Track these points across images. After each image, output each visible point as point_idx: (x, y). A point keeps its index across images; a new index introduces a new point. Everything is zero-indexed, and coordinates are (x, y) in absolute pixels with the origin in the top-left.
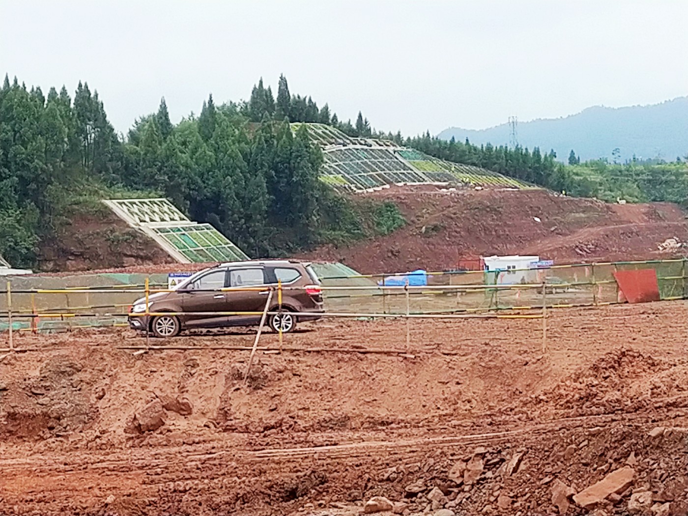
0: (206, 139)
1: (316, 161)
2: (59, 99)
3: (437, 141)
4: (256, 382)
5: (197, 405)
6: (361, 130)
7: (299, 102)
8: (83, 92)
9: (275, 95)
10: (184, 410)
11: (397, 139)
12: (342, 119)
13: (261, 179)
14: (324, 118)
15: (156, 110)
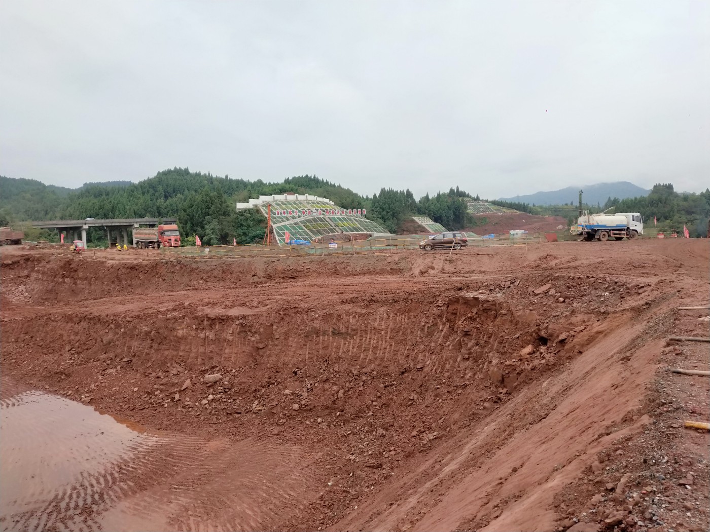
0: (438, 202)
1: (466, 207)
2: (402, 193)
3: (497, 201)
4: (451, 261)
5: (436, 267)
6: (478, 199)
7: (462, 192)
8: (408, 191)
9: (456, 191)
10: (433, 268)
11: (487, 201)
12: (473, 196)
13: (452, 212)
14: (468, 196)
15: (425, 195)
